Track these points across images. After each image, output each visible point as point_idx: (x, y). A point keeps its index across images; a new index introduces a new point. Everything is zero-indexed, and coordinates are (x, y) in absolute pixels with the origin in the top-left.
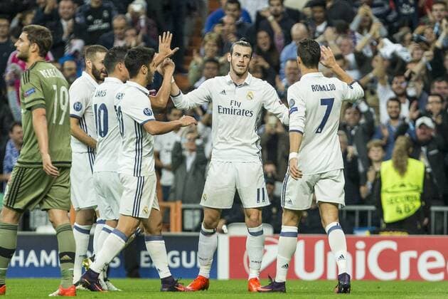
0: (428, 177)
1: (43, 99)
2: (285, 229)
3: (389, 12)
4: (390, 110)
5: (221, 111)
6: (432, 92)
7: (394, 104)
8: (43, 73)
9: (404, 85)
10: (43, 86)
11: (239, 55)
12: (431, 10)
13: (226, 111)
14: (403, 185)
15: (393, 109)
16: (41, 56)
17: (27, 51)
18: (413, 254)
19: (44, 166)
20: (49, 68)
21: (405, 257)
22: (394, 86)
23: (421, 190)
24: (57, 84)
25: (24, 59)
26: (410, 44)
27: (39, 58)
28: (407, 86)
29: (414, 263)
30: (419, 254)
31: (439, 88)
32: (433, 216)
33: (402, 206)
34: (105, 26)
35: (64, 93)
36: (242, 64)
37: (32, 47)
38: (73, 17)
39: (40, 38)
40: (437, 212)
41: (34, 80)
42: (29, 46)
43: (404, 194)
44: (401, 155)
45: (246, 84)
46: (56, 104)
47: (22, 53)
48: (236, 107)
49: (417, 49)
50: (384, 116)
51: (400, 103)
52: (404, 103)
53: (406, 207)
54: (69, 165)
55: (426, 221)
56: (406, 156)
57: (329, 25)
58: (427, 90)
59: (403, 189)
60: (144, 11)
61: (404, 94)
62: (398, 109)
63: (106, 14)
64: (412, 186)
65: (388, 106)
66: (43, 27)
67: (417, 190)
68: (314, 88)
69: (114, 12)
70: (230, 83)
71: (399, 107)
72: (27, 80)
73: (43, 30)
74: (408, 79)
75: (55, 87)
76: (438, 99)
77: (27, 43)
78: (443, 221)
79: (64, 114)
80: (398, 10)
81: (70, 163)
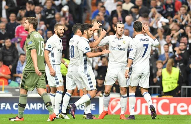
0: (180, 74)
1: (35, 46)
2: (130, 94)
3: (163, 10)
4: (165, 49)
5: (113, 48)
6: (181, 41)
7: (167, 46)
8: (35, 36)
9: (170, 39)
10: (35, 40)
11: (120, 28)
12: (180, 10)
13: (115, 49)
14: (171, 78)
15: (166, 49)
16: (34, 29)
17: (28, 27)
18: (175, 104)
19: (36, 72)
20: (37, 34)
21: (172, 106)
22: (167, 39)
23: (178, 80)
24: (40, 40)
25: (27, 30)
26: (172, 23)
27: (33, 30)
28: (171, 39)
29: (175, 108)
30: (178, 105)
31: (184, 40)
32: (182, 90)
33: (170, 86)
34: (53, 16)
35: (43, 43)
36: (121, 31)
37: (30, 25)
38: (40, 13)
39: (33, 22)
40: (183, 88)
41: (31, 38)
42: (29, 25)
43: (171, 81)
44: (170, 66)
45: (122, 38)
46: (39, 48)
47: (27, 28)
48: (119, 47)
49: (175, 25)
50: (163, 51)
51: (169, 46)
52: (170, 46)
53: (172, 86)
54: (44, 72)
55: (179, 92)
56: (171, 67)
57: (140, 16)
58: (179, 41)
59: (170, 79)
60: (68, 11)
61: (170, 43)
62: (168, 49)
63: (53, 12)
64: (174, 78)
65: (164, 47)
66: (34, 18)
67: (176, 80)
68: (141, 40)
69: (56, 11)
70: (116, 38)
71: (169, 47)
72: (29, 38)
73: (34, 19)
74: (172, 37)
75: (39, 41)
76: (183, 44)
77: (28, 24)
78: (186, 92)
79: (43, 52)
80: (166, 10)
81: (45, 71)
